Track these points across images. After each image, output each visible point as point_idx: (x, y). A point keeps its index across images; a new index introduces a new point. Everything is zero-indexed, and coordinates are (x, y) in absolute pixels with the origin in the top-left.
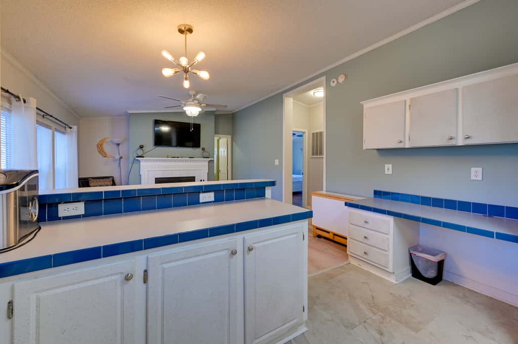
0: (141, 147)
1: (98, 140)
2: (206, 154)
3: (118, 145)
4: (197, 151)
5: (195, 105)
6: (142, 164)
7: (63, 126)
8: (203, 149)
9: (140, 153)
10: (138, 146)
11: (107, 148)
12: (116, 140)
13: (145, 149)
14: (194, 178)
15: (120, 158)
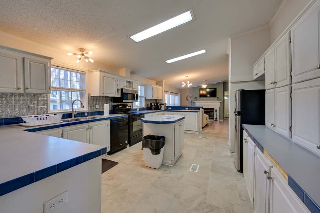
0: (196, 98)
1: (186, 96)
2: (219, 100)
3: (191, 97)
4: (215, 98)
6: (196, 103)
7: (176, 94)
8: (218, 98)
9: (195, 100)
10: (195, 98)
11: (188, 98)
12: (190, 96)
13: (197, 99)
14: (214, 109)
15: (191, 101)
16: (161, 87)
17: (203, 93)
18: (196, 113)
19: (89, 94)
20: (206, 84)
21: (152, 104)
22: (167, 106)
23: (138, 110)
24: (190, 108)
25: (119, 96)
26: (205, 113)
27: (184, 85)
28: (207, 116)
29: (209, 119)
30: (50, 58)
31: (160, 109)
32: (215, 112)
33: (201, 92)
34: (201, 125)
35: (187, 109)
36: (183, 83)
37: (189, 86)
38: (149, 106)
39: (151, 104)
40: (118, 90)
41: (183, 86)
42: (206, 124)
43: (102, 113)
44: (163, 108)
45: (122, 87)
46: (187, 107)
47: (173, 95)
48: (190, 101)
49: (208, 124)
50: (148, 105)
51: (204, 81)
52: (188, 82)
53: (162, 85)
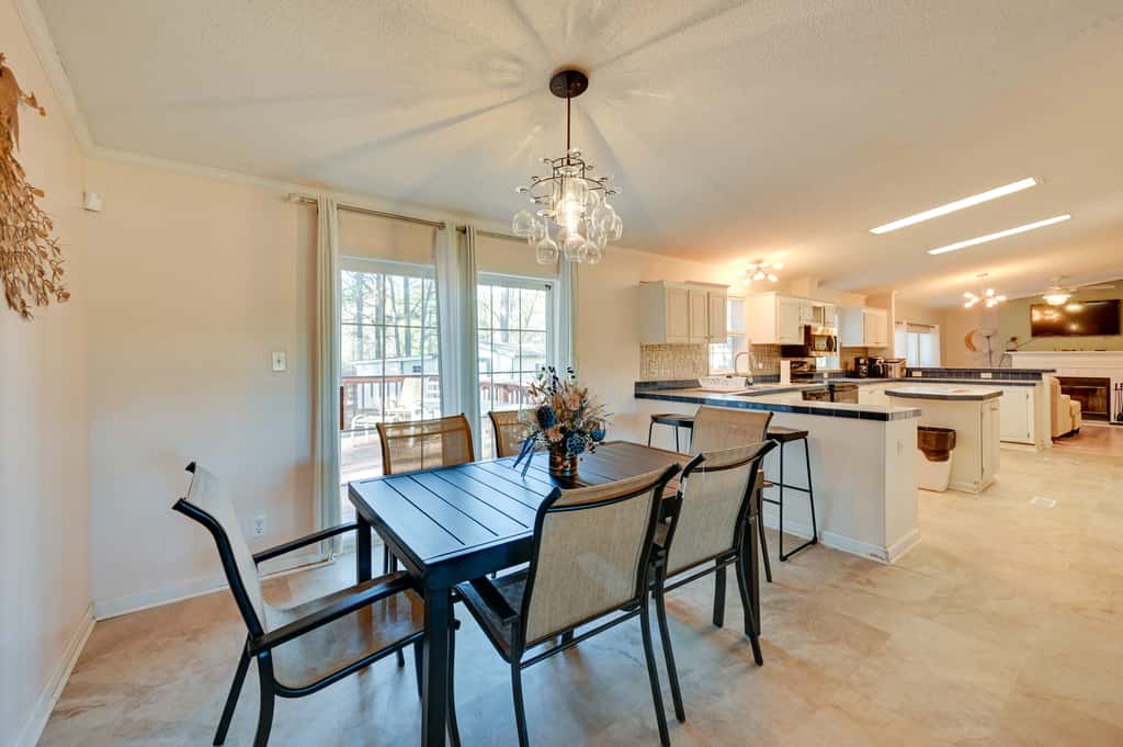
0: (1014, 339)
1: (966, 334)
3: (988, 337)
4: (1116, 340)
5: (1058, 292)
6: (1014, 359)
7: (927, 327)
9: (1012, 346)
10: (1009, 339)
11: (975, 341)
12: (985, 333)
13: (1019, 342)
14: (1109, 380)
15: (991, 353)
16: (882, 313)
17: (1047, 318)
18: (1030, 390)
19: (750, 341)
20: (1065, 290)
21: (862, 361)
22: (908, 366)
23: (826, 375)
24: (996, 373)
25: (802, 343)
26: (1064, 392)
27: (971, 301)
28: (1076, 404)
29: (1085, 416)
30: (725, 287)
31: (884, 375)
32: (1113, 393)
33: (1037, 316)
34: (1049, 431)
35: (990, 375)
36: (968, 295)
37: (991, 303)
38: (851, 366)
39: (857, 360)
40: (800, 328)
41: (968, 305)
42: (1069, 430)
43: (777, 378)
44: (895, 372)
45: (808, 324)
46: (985, 371)
47: (915, 332)
48: (986, 351)
49: (1077, 431)
50: (846, 364)
51: (1056, 279)
52: (990, 292)
53: (888, 308)
